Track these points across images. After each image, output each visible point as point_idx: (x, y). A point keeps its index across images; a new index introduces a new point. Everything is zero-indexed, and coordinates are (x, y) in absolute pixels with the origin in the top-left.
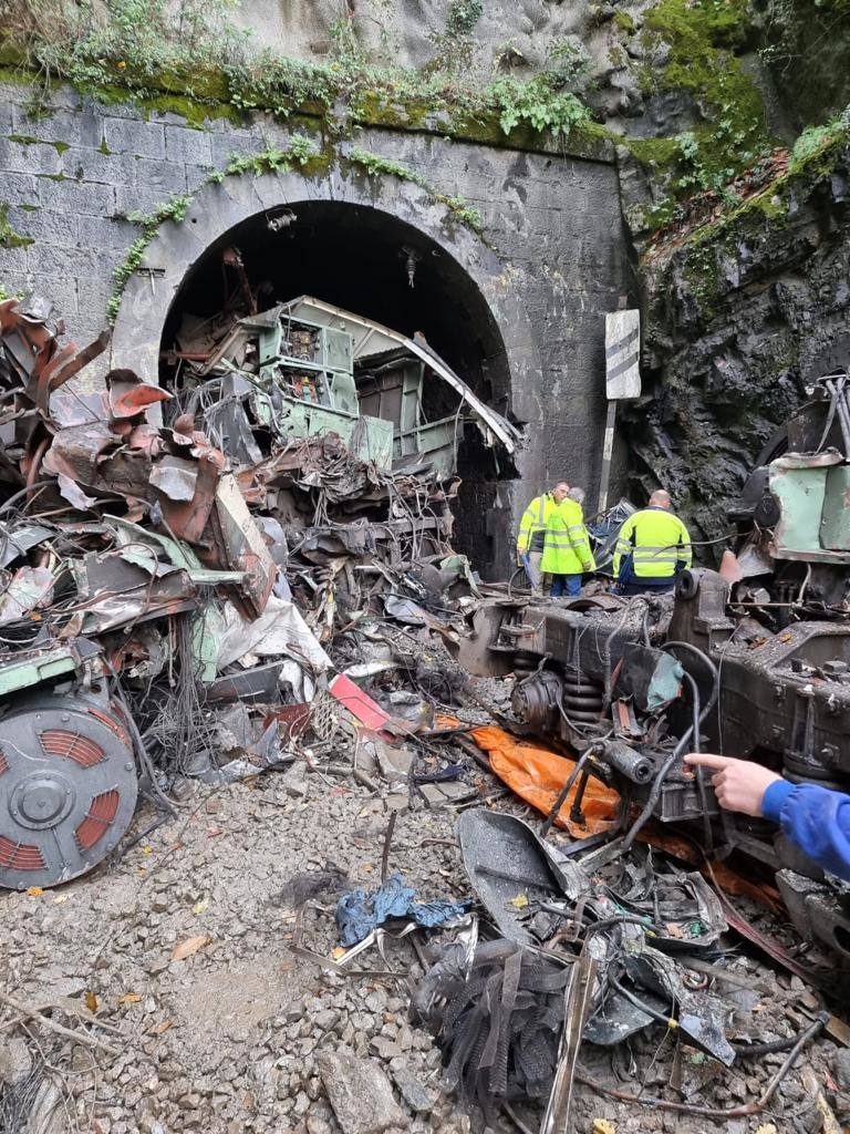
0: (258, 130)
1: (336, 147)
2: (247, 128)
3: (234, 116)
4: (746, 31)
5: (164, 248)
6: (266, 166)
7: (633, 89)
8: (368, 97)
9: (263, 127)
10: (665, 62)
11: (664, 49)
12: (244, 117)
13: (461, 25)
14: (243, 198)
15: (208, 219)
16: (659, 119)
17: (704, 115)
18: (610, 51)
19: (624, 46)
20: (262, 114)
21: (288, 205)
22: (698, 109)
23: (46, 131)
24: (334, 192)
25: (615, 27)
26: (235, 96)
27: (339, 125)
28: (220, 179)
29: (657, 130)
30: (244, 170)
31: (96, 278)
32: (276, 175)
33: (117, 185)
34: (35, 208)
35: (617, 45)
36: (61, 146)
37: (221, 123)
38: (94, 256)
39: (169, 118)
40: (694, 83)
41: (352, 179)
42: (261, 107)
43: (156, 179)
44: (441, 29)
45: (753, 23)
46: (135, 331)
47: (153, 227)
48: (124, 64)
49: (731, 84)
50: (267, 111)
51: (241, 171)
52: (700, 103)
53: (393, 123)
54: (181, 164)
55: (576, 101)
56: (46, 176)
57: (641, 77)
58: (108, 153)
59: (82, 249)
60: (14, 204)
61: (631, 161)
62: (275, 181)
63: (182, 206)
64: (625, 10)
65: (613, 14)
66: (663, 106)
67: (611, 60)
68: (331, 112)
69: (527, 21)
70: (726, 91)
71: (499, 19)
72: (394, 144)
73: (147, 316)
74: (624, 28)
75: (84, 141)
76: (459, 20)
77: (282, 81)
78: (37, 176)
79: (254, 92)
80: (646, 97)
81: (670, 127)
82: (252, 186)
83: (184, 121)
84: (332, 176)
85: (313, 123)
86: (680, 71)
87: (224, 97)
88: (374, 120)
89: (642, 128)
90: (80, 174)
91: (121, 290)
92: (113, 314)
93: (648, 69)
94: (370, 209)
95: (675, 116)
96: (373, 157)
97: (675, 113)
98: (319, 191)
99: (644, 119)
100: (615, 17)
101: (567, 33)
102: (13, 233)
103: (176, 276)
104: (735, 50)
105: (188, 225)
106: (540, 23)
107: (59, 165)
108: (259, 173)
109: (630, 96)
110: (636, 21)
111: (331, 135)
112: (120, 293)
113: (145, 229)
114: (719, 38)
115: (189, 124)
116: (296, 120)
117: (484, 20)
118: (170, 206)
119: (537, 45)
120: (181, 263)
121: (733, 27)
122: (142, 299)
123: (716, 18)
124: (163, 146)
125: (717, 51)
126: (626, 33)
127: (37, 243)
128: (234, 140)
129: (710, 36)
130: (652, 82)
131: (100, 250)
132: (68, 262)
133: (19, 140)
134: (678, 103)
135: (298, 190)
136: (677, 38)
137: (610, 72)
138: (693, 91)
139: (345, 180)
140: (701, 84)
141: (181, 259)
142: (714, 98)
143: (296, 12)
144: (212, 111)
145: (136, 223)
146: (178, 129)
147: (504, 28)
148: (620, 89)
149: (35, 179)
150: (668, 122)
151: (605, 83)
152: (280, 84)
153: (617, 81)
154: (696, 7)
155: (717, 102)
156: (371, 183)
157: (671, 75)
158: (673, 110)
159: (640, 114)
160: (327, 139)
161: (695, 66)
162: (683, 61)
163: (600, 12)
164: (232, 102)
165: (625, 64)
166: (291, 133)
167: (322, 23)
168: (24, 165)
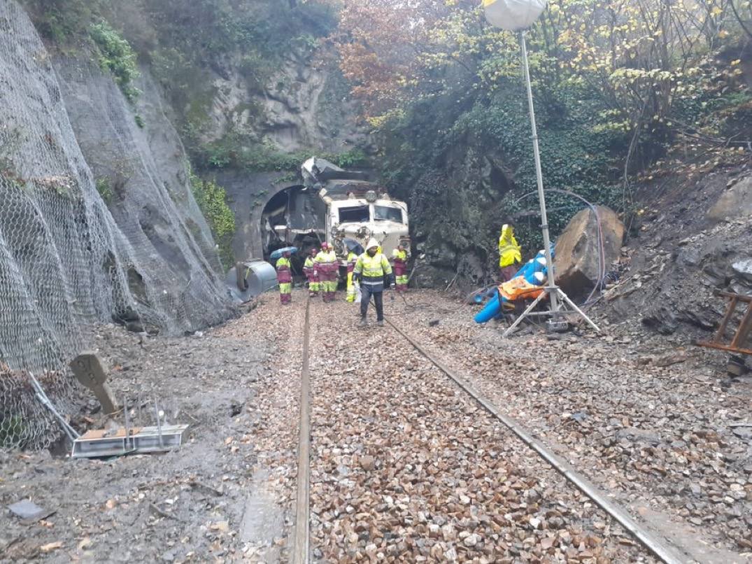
0: (281, 173)
2: (279, 173)
5: (261, 200)
6: (283, 180)
12: (278, 171)
14: (278, 188)
15: (271, 193)
20: (283, 170)
21: (288, 187)
23: (239, 179)
28: (274, 184)
30: (279, 182)
31: (248, 208)
32: (285, 182)
33: (252, 188)
34: (237, 195)
36: (242, 182)
37: (273, 173)
38: (248, 203)
39: (263, 173)
42: (282, 168)
43: (260, 186)
44: (329, 136)
47: (259, 196)
48: (254, 165)
51: (277, 182)
54: (265, 182)
56: (239, 188)
58: (251, 182)
59: (245, 202)
60: (233, 194)
61: (375, 167)
63: (265, 191)
69: (351, 132)
73: (258, 214)
75: (246, 180)
78: (237, 188)
82: (280, 185)
87: (274, 168)
90: (245, 187)
91: (253, 209)
92: (251, 215)
98: (295, 183)
102: (233, 200)
105: (267, 194)
106: (354, 132)
107: (241, 185)
108: (282, 183)
111: (298, 171)
115: (267, 174)
117: (340, 133)
118: (263, 191)
119: (354, 138)
120: (265, 203)
122: (257, 211)
124: (262, 178)
127: (237, 201)
128: (276, 176)
132: (242, 204)
133: (234, 181)
137: (372, 144)
145: (256, 195)
146: (265, 175)
147: (345, 134)
151: (369, 147)
152: (287, 163)
153: (374, 146)
164: (276, 168)
165: (375, 142)
166: (288, 173)
167: (300, 137)
168: (235, 186)
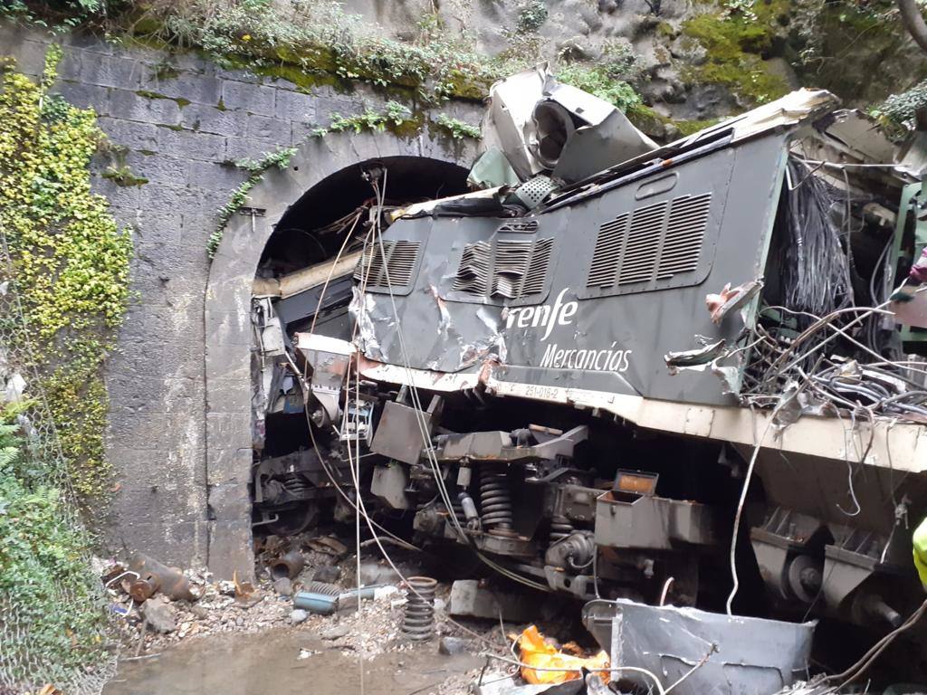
0: (358, 96)
1: (426, 113)
2: (349, 94)
3: (337, 84)
4: (772, 40)
5: (266, 191)
6: (365, 126)
7: (676, 81)
8: (456, 75)
9: (362, 95)
10: (703, 62)
11: (702, 52)
12: (346, 86)
13: (529, 25)
14: (341, 151)
15: (308, 167)
16: (700, 106)
17: (740, 104)
18: (656, 51)
19: (667, 47)
20: (362, 84)
21: (380, 160)
22: (734, 99)
23: (172, 89)
24: (422, 150)
25: (659, 33)
26: (341, 68)
27: (429, 95)
28: (324, 134)
29: (699, 114)
30: (345, 128)
31: (201, 215)
32: (372, 133)
33: (229, 136)
34: (152, 153)
35: (661, 47)
36: (182, 102)
37: (326, 91)
38: (201, 196)
39: (281, 83)
40: (730, 80)
41: (439, 139)
42: (362, 79)
43: (264, 133)
44: (513, 27)
45: (778, 34)
46: (232, 264)
47: (258, 172)
48: (248, 37)
49: (762, 81)
50: (367, 81)
51: (341, 128)
52: (736, 95)
53: (475, 96)
54: (288, 122)
55: (629, 88)
56: (167, 126)
57: (682, 73)
58: (223, 109)
59: (191, 190)
60: (134, 149)
62: (371, 138)
63: (287, 156)
64: (666, 21)
65: (657, 23)
66: (703, 95)
67: (657, 58)
68: (423, 85)
69: (584, 25)
70: (758, 86)
71: (562, 22)
72: (475, 113)
73: (245, 251)
74: (666, 34)
75: (204, 99)
76: (527, 21)
77: (382, 58)
78: (157, 125)
79: (357, 66)
80: (688, 88)
81: (710, 112)
82: (350, 141)
83: (294, 86)
84: (421, 137)
85: (405, 93)
86: (716, 69)
87: (331, 69)
88: (459, 93)
89: (685, 112)
90: (196, 126)
91: (224, 225)
92: (214, 248)
93: (687, 66)
94: (454, 165)
95: (713, 104)
96: (458, 122)
97: (714, 101)
98: (409, 148)
99: (686, 105)
100: (658, 26)
101: (617, 35)
102: (131, 174)
103: (275, 216)
104: (762, 55)
105: (291, 172)
106: (595, 27)
107: (179, 118)
108: (358, 131)
109: (675, 86)
110: (675, 29)
111: (422, 104)
112: (222, 229)
113: (251, 175)
114: (748, 45)
115: (298, 89)
116: (392, 90)
117: (549, 22)
118: (276, 155)
119: (593, 44)
120: (281, 204)
121: (761, 37)
122: (242, 235)
123: (745, 30)
124: (274, 105)
125: (747, 55)
126: (668, 38)
127: (151, 183)
128: (336, 103)
129: (740, 43)
130: (693, 76)
131: (207, 191)
132: (176, 200)
133: (146, 95)
134: (716, 94)
135: (390, 148)
136: (712, 44)
137: (657, 67)
138: (729, 85)
139: (432, 140)
140: (735, 80)
141: (282, 200)
142: (748, 91)
143: (388, 9)
144: (319, 80)
145: (244, 169)
146: (288, 93)
147: (565, 29)
148: (665, 81)
149: (156, 128)
150: (707, 108)
151: (653, 76)
152: (381, 61)
153: (663, 74)
154: (727, 21)
155: (751, 94)
156: (455, 144)
157: (708, 72)
158: (711, 99)
159: (683, 101)
160: (417, 106)
161: (729, 65)
162: (718, 62)
163: (646, 21)
164: (338, 72)
165: (669, 62)
166: (387, 101)
167: (409, 18)
168: (146, 116)
